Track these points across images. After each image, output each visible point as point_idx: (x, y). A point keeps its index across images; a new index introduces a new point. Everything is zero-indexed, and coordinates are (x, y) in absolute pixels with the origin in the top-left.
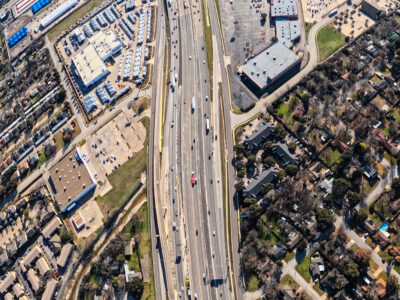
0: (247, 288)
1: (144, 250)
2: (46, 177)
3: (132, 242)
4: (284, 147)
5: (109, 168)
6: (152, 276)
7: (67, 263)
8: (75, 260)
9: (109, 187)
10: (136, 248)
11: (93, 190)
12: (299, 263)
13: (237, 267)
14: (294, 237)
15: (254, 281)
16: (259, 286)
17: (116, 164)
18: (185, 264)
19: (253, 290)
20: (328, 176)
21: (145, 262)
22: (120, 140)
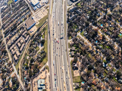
0: (69, 39)
1: (46, 34)
2: (24, 24)
3: (43, 33)
4: (79, 11)
5: (39, 19)
6: (47, 39)
7: (28, 40)
8: (29, 39)
9: (39, 23)
10: (44, 34)
11: (35, 24)
12: (81, 33)
13: (67, 35)
14: (80, 27)
15: (70, 37)
16: (72, 38)
17: (41, 18)
18: (55, 35)
19: (70, 39)
20: (88, 15)
21: (46, 36)
22: (42, 14)
